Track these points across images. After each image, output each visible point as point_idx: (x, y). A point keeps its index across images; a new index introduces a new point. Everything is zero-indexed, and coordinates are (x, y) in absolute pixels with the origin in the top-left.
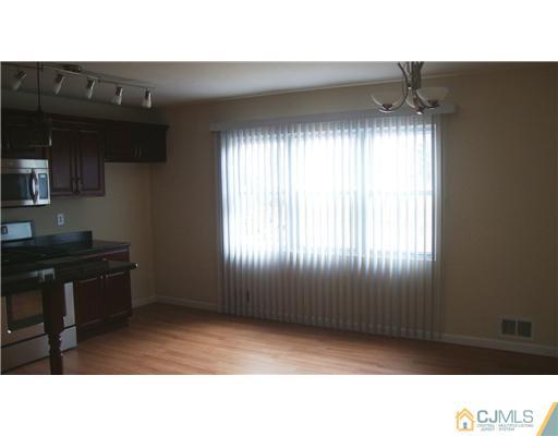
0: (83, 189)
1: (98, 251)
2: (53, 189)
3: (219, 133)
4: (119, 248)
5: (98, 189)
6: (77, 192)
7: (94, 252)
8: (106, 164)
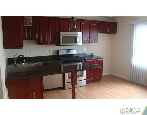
0: (91, 41)
1: (94, 59)
2: (83, 41)
3: (133, 25)
4: (101, 58)
5: (96, 41)
6: (89, 42)
7: (93, 59)
8: (98, 34)
